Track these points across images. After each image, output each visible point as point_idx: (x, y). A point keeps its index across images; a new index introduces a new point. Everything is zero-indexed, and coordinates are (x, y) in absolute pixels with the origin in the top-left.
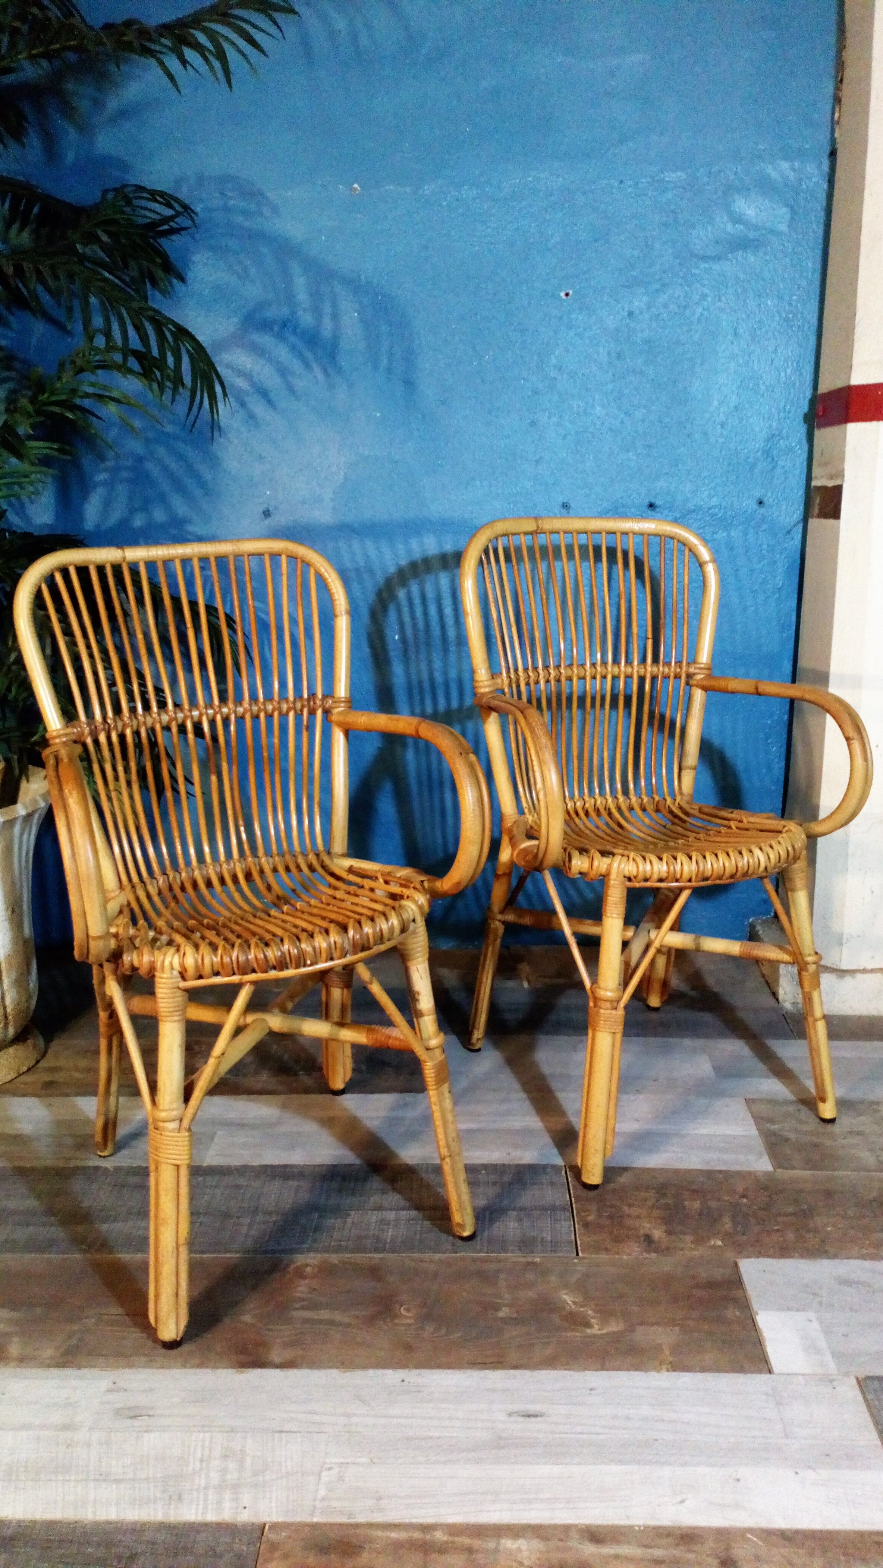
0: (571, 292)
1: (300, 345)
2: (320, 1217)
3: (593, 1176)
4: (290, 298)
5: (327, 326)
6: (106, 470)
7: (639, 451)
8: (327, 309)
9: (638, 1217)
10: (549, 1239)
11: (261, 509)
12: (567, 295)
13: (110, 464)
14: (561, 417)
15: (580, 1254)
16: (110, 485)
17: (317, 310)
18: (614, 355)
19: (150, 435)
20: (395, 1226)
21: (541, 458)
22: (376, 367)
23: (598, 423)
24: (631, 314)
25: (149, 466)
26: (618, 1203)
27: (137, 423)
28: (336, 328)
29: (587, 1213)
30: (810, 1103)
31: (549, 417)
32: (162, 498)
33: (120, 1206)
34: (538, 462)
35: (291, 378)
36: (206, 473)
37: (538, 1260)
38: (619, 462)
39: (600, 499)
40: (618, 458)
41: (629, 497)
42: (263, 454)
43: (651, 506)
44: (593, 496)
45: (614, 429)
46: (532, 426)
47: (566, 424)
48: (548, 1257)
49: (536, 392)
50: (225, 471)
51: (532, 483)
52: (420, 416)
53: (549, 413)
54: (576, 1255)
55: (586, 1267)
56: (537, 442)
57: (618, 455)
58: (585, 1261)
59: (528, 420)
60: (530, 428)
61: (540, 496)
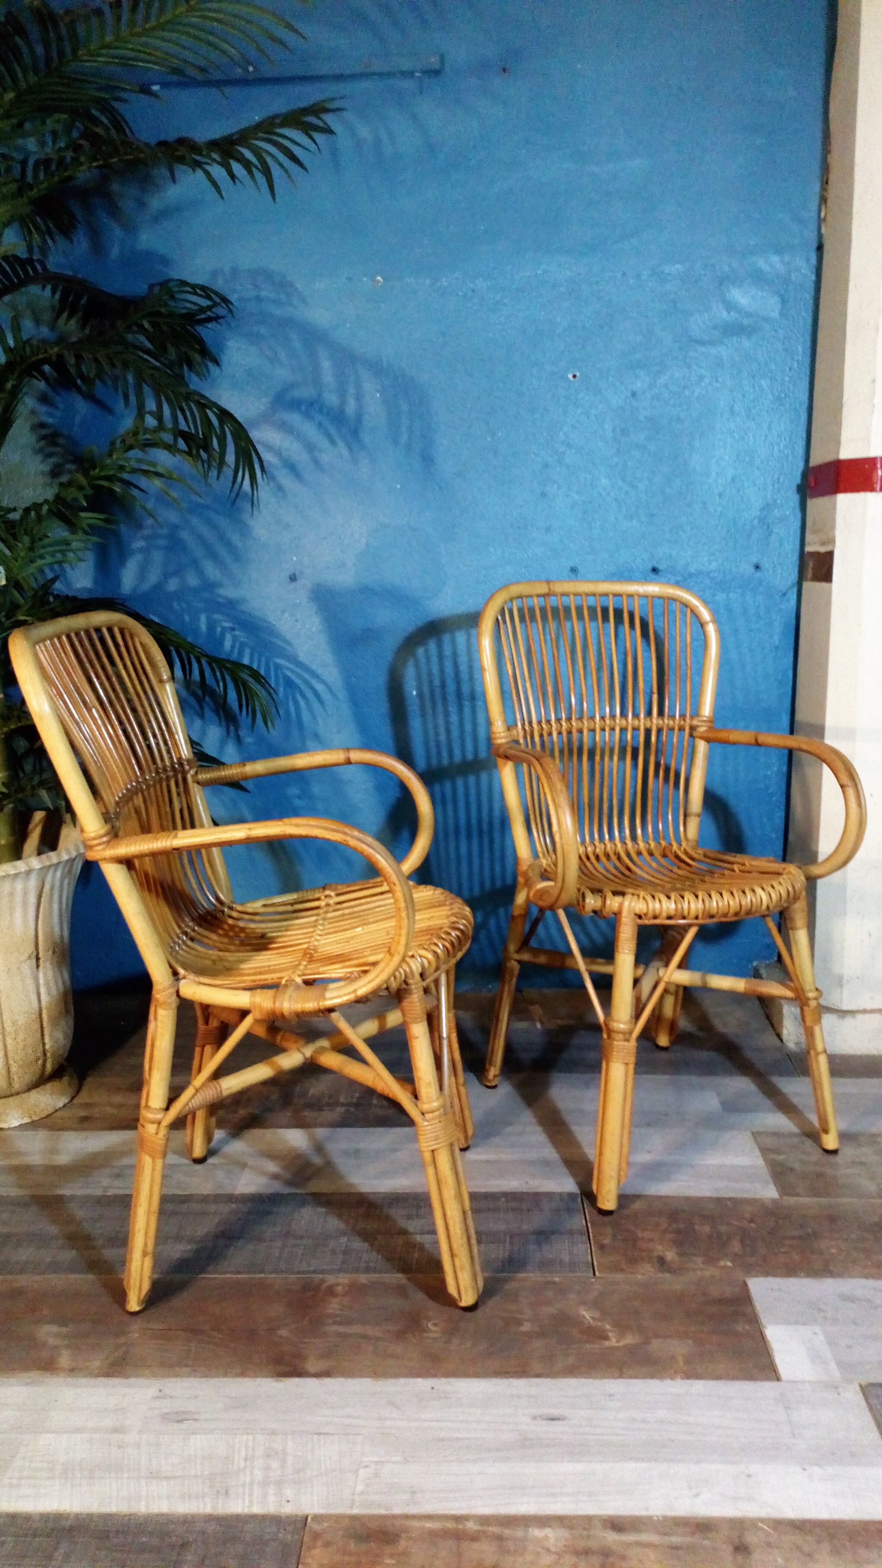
0: (578, 374)
1: (326, 423)
2: (348, 1241)
3: (608, 1203)
4: (317, 381)
5: (351, 407)
6: (143, 538)
7: (643, 519)
8: (352, 390)
9: (652, 1240)
10: (567, 1260)
11: (287, 574)
12: (574, 376)
13: (146, 532)
14: (569, 488)
15: (597, 1273)
16: (145, 551)
17: (342, 391)
18: (618, 430)
19: (187, 505)
21: (551, 526)
22: (396, 442)
23: (604, 494)
24: (634, 394)
25: (184, 535)
26: (632, 1227)
27: (177, 495)
28: (360, 407)
29: (602, 1237)
30: (813, 1136)
31: (558, 489)
32: (195, 563)
34: (548, 529)
35: (317, 454)
36: (235, 539)
37: (557, 1279)
38: (624, 530)
39: (607, 564)
40: (623, 526)
41: (634, 562)
42: (290, 523)
43: (654, 570)
44: (599, 561)
45: (619, 499)
46: (542, 496)
47: (574, 495)
48: (566, 1276)
49: (545, 466)
50: (254, 539)
51: (543, 549)
52: (437, 487)
53: (558, 484)
54: (592, 1275)
55: (602, 1285)
56: (547, 511)
57: (623, 523)
58: (602, 1280)
59: (538, 491)
60: (540, 499)
61: (550, 561)
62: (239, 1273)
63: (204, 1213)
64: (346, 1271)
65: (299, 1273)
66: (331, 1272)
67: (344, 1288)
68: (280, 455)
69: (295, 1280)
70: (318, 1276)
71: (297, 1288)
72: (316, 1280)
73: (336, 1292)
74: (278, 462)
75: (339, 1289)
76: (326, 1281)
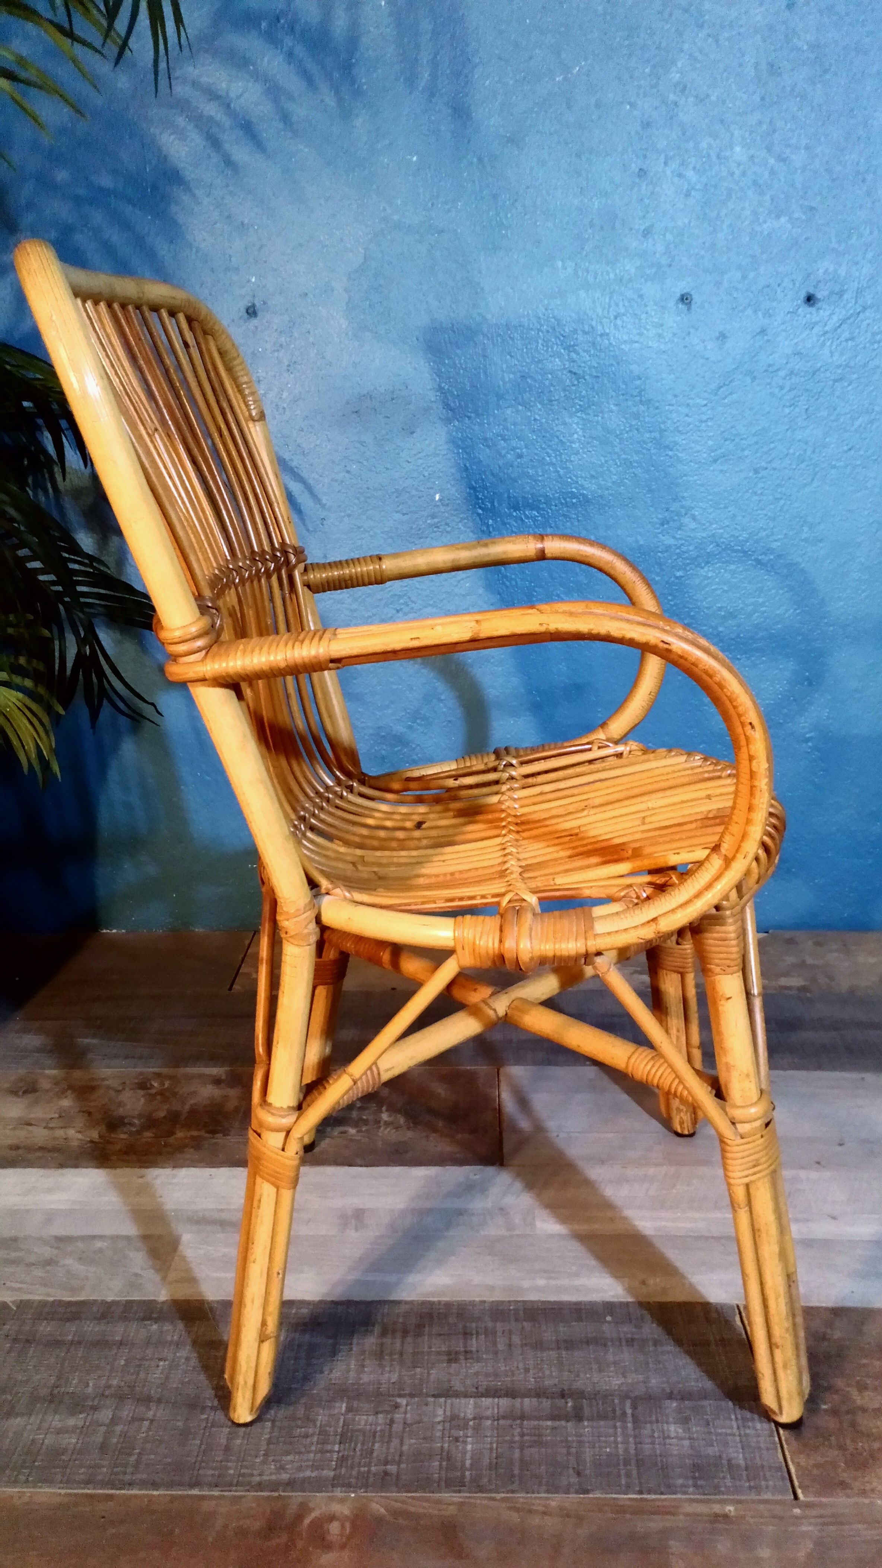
1: (300, 51)
2: (349, 1409)
5: (340, 22)
7: (796, 215)
10: (742, 1462)
11: (243, 304)
14: (683, 163)
15: (801, 1496)
18: (764, 65)
19: (81, 191)
20: (477, 1428)
21: (652, 226)
22: (411, 81)
23: (737, 172)
27: (62, 175)
28: (354, 24)
31: (666, 163)
33: (21, 1383)
34: (647, 233)
36: (163, 250)
37: (730, 1509)
38: (766, 233)
39: (736, 289)
40: (765, 226)
41: (779, 285)
42: (246, 221)
43: (810, 299)
44: (726, 284)
45: (761, 182)
46: (639, 176)
47: (690, 173)
48: (746, 1501)
49: (647, 125)
50: (190, 246)
51: (638, 263)
52: (475, 160)
53: (666, 156)
54: (792, 1497)
55: (816, 1525)
56: (647, 201)
57: (765, 222)
58: (814, 1513)
59: (634, 167)
60: (637, 180)
61: (649, 283)
62: (155, 1485)
63: (102, 1344)
64: (348, 1486)
65: (260, 1486)
66: (319, 1485)
67: (343, 1527)
68: (228, 106)
69: (254, 1505)
70: (297, 1496)
71: (257, 1525)
72: (293, 1509)
73: (329, 1538)
74: (224, 118)
75: (334, 1528)
76: (311, 1510)
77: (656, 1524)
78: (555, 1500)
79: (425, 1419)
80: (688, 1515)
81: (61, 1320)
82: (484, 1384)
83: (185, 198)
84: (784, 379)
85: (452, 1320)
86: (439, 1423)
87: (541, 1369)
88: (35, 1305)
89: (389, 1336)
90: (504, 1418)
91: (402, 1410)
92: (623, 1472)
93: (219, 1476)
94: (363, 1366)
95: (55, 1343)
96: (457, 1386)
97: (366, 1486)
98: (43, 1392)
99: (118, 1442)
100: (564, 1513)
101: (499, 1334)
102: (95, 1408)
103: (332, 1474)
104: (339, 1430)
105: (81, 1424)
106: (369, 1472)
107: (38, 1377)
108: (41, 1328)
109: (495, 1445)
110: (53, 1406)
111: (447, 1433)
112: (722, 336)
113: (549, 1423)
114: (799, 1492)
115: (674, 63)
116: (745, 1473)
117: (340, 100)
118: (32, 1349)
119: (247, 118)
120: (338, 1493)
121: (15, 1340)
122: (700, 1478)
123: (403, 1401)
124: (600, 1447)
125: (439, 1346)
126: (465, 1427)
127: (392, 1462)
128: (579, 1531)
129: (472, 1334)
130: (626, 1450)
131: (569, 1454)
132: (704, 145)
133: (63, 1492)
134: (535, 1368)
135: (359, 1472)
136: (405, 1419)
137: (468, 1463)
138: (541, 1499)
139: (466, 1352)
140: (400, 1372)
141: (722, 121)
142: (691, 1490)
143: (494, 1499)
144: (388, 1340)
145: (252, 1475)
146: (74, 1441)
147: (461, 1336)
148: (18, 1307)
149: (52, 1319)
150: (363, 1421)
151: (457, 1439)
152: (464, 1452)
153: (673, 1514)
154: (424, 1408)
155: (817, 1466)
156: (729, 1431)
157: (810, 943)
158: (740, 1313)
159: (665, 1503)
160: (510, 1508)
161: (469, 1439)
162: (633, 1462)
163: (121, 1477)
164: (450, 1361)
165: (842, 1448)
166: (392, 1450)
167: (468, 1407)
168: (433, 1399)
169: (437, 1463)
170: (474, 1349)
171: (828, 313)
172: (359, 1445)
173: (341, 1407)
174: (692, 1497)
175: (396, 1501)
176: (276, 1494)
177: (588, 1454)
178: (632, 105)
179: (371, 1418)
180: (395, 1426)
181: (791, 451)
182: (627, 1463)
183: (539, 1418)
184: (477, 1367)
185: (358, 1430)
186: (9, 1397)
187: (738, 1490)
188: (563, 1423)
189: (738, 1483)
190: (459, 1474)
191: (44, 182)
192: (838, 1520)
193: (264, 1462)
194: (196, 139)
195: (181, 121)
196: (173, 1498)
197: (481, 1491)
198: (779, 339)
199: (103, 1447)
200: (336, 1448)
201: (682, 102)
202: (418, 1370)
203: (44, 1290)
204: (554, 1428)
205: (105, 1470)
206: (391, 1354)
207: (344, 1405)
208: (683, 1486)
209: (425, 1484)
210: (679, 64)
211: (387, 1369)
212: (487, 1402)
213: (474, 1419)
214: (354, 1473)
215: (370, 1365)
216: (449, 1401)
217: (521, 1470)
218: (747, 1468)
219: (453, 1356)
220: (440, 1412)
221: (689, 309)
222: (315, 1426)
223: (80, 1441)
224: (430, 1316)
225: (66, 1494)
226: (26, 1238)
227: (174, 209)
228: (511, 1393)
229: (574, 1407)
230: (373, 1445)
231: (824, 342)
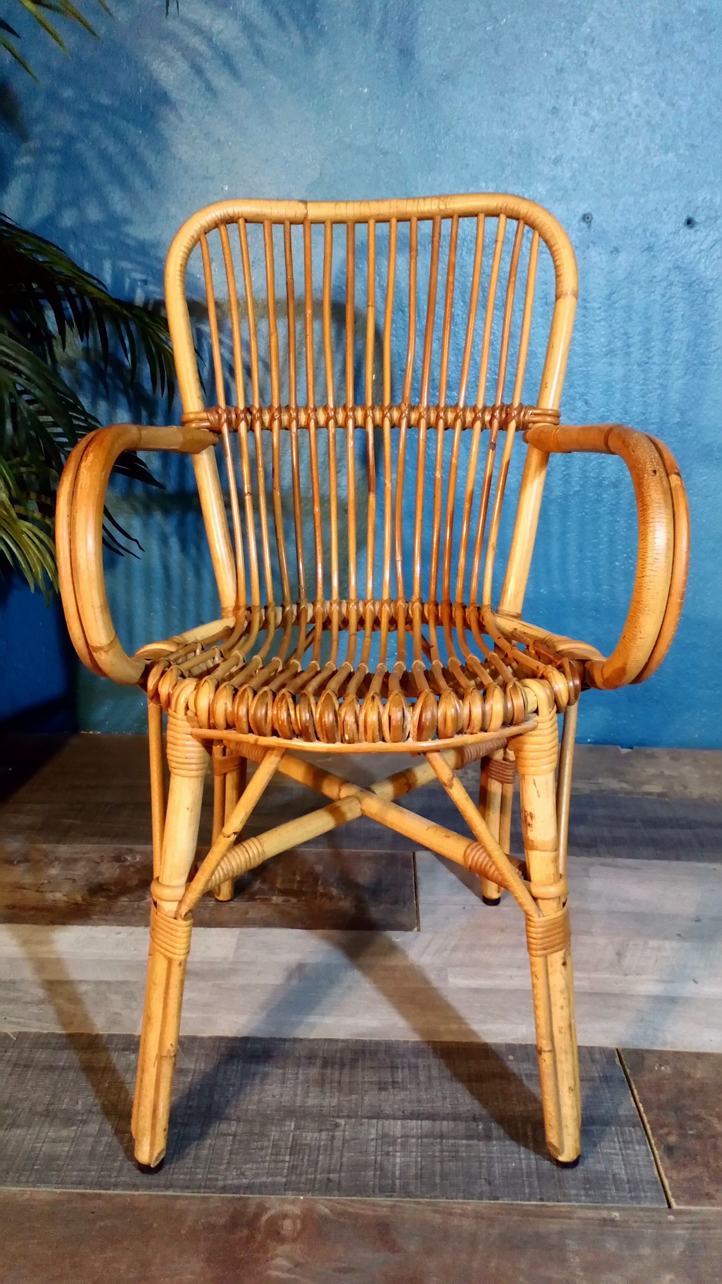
2: (297, 1128)
6: (29, 152)
7: (681, 151)
10: (625, 1177)
13: (34, 144)
14: (589, 103)
15: (674, 1206)
16: (34, 170)
19: (85, 107)
20: (403, 1145)
21: (561, 156)
22: (365, 25)
23: (634, 113)
25: (82, 148)
27: (68, 93)
29: (665, 1130)
31: (575, 104)
32: (96, 190)
33: (21, 1100)
34: (557, 161)
35: (261, 41)
36: (151, 159)
37: (616, 1215)
38: (655, 165)
39: (630, 212)
40: (655, 159)
41: (665, 210)
42: (222, 138)
43: (690, 222)
44: (620, 207)
45: (653, 122)
46: (553, 113)
47: (594, 113)
48: (629, 1209)
49: (560, 70)
50: (174, 157)
51: (549, 187)
52: (416, 94)
53: (575, 98)
54: (667, 1206)
55: (687, 1229)
56: (558, 134)
57: (655, 156)
58: (686, 1218)
59: (549, 105)
60: (550, 116)
61: (557, 204)
64: (298, 1190)
65: (224, 1189)
66: (273, 1189)
67: (294, 1224)
68: (211, 39)
69: (219, 1205)
70: (254, 1198)
71: (222, 1221)
72: (252, 1209)
73: (283, 1232)
74: (207, 49)
75: (287, 1224)
76: (266, 1210)
77: (555, 1226)
78: (472, 1205)
79: (361, 1136)
80: (579, 1218)
81: (54, 1049)
82: (409, 1108)
83: (172, 117)
84: (666, 288)
85: (381, 1056)
86: (372, 1140)
87: (456, 1098)
88: (31, 1037)
89: (329, 1068)
90: (427, 1136)
91: (342, 1128)
92: (526, 1183)
93: (190, 1180)
94: (308, 1093)
95: (51, 1068)
96: (388, 1110)
97: (312, 1190)
98: (40, 1108)
99: (104, 1151)
100: (478, 1216)
101: (421, 1068)
102: (84, 1122)
103: (284, 1180)
104: (290, 1144)
105: (73, 1135)
106: (315, 1179)
107: (36, 1095)
108: (38, 1056)
109: (419, 1159)
110: (49, 1119)
111: (379, 1148)
112: (616, 250)
113: (464, 1142)
114: (672, 1201)
115: (585, 19)
116: (627, 1186)
117: (305, 38)
118: (30, 1073)
119: (227, 50)
120: (290, 1196)
121: (16, 1065)
122: (590, 1189)
123: (342, 1122)
124: (507, 1162)
125: (370, 1077)
126: (394, 1143)
127: (335, 1171)
128: (491, 1231)
129: (398, 1068)
130: (528, 1165)
131: (481, 1167)
132: (607, 89)
133: (58, 1191)
134: (450, 1097)
135: (307, 1179)
136: (344, 1136)
137: (398, 1173)
138: (458, 1204)
139: (393, 1082)
140: (339, 1098)
141: (623, 70)
142: (583, 1198)
143: (419, 1203)
144: (328, 1071)
145: (217, 1180)
146: (66, 1149)
147: (389, 1070)
148: (17, 1038)
149: (47, 1048)
150: (310, 1137)
151: (388, 1154)
152: (394, 1165)
153: (570, 1218)
154: (359, 1127)
155: (688, 1180)
156: (613, 1151)
157: (667, 758)
158: (619, 1056)
159: (563, 1209)
160: (435, 1211)
161: (398, 1154)
162: (535, 1176)
163: (108, 1179)
164: (380, 1089)
165: (707, 1165)
166: (334, 1162)
167: (396, 1127)
168: (366, 1120)
169: (372, 1173)
170: (400, 1080)
171: (704, 234)
172: (306, 1157)
173: (290, 1125)
174: (584, 1204)
175: (338, 1203)
176: (238, 1196)
177: (497, 1168)
178: (550, 53)
179: (316, 1135)
180: (335, 1141)
181: (669, 349)
182: (529, 1175)
183: (455, 1138)
184: (402, 1095)
185: (305, 1145)
186: (11, 1112)
187: (621, 1199)
188: (476, 1142)
189: (622, 1194)
190: (390, 1182)
191: (53, 98)
192: (705, 1225)
193: (227, 1169)
194: (183, 66)
195: (170, 51)
196: (152, 1198)
197: (409, 1196)
198: (663, 254)
199: (92, 1155)
200: (287, 1158)
201: (591, 51)
202: (354, 1097)
203: (38, 1024)
204: (468, 1146)
205: (93, 1173)
206: (331, 1082)
207: (293, 1124)
208: (576, 1195)
209: (361, 1189)
210: (590, 20)
211: (328, 1095)
212: (413, 1123)
213: (402, 1137)
214: (303, 1179)
215: (314, 1091)
216: (380, 1122)
217: (442, 1180)
218: (629, 1181)
219: (382, 1086)
220: (373, 1131)
221: (589, 227)
222: (269, 1140)
223: (72, 1149)
224: (363, 1052)
225: (61, 1194)
226: (22, 981)
227: (162, 125)
228: (432, 1117)
229: (485, 1129)
230: (318, 1156)
231: (700, 259)
